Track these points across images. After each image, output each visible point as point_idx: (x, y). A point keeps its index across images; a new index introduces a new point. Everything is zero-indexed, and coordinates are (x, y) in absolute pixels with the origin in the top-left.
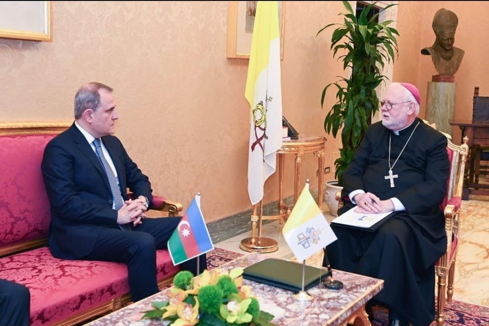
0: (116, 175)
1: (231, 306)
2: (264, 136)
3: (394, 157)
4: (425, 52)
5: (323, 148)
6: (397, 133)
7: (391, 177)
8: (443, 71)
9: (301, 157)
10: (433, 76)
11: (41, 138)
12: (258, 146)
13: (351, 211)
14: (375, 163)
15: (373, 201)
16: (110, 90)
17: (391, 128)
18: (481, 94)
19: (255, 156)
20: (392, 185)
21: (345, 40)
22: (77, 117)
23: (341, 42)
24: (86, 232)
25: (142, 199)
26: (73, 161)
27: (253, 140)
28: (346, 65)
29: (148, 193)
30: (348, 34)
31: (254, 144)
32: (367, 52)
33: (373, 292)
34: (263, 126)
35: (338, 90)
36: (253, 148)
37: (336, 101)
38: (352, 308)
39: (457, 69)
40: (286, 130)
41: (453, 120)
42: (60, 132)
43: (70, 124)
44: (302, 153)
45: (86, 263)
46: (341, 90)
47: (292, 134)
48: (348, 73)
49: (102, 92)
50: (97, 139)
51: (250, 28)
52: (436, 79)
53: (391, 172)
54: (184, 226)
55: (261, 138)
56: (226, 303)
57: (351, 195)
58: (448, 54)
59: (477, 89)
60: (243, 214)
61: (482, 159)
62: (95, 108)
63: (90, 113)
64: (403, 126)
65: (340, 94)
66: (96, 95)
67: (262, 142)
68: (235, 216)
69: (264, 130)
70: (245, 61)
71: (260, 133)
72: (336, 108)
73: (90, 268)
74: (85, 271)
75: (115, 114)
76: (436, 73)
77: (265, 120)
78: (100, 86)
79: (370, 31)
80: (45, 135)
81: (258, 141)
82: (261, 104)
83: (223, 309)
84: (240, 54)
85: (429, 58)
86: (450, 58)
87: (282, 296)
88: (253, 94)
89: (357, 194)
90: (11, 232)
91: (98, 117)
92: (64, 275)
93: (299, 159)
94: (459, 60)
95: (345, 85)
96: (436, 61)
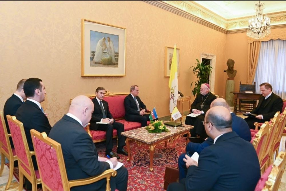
0: (138, 105)
1: (160, 127)
2: (174, 96)
3: (203, 101)
4: (225, 71)
5: (190, 99)
6: (204, 96)
7: (202, 106)
8: (230, 77)
9: (184, 101)
10: (228, 78)
11: (123, 97)
12: (172, 98)
13: (192, 114)
14: (198, 103)
15: (197, 111)
16: (137, 86)
17: (203, 94)
18: (242, 83)
19: (171, 101)
20: (202, 108)
21: (197, 70)
22: (131, 92)
23: (196, 71)
24: (133, 116)
25: (144, 109)
26: (130, 102)
27: (171, 97)
28: (198, 77)
29: (145, 108)
30: (198, 69)
31: (171, 98)
32: (203, 74)
33: (191, 128)
34: (173, 94)
35: (195, 83)
36: (171, 99)
37: (195, 87)
38: (185, 130)
39: (235, 76)
40: (180, 95)
41: (234, 91)
42: (127, 95)
43: (129, 93)
44: (183, 100)
45: (133, 122)
46: (196, 84)
47: (182, 96)
48: (198, 79)
49: (136, 87)
50: (135, 97)
51: (170, 69)
52: (228, 79)
53: (202, 105)
54: (152, 113)
55: (173, 97)
56: (159, 126)
57: (192, 110)
58: (232, 72)
59: (241, 82)
60: (169, 116)
61: (242, 103)
62: (134, 90)
63: (133, 91)
64: (205, 94)
65: (196, 85)
66: (134, 87)
67: (173, 98)
68: (167, 117)
69: (174, 94)
70: (169, 77)
71: (173, 95)
72: (195, 88)
73: (134, 123)
74: (133, 123)
75: (138, 92)
76: (228, 77)
77: (174, 92)
78: (136, 85)
79: (203, 68)
80: (124, 96)
81: (172, 97)
82: (173, 88)
83: (159, 127)
84: (167, 76)
85: (226, 73)
86: (232, 73)
87: (171, 128)
88: (171, 86)
89: (194, 110)
90: (118, 116)
91: (134, 92)
92: (129, 124)
93: (183, 102)
94: (235, 74)
95: (197, 82)
96: (228, 74)
